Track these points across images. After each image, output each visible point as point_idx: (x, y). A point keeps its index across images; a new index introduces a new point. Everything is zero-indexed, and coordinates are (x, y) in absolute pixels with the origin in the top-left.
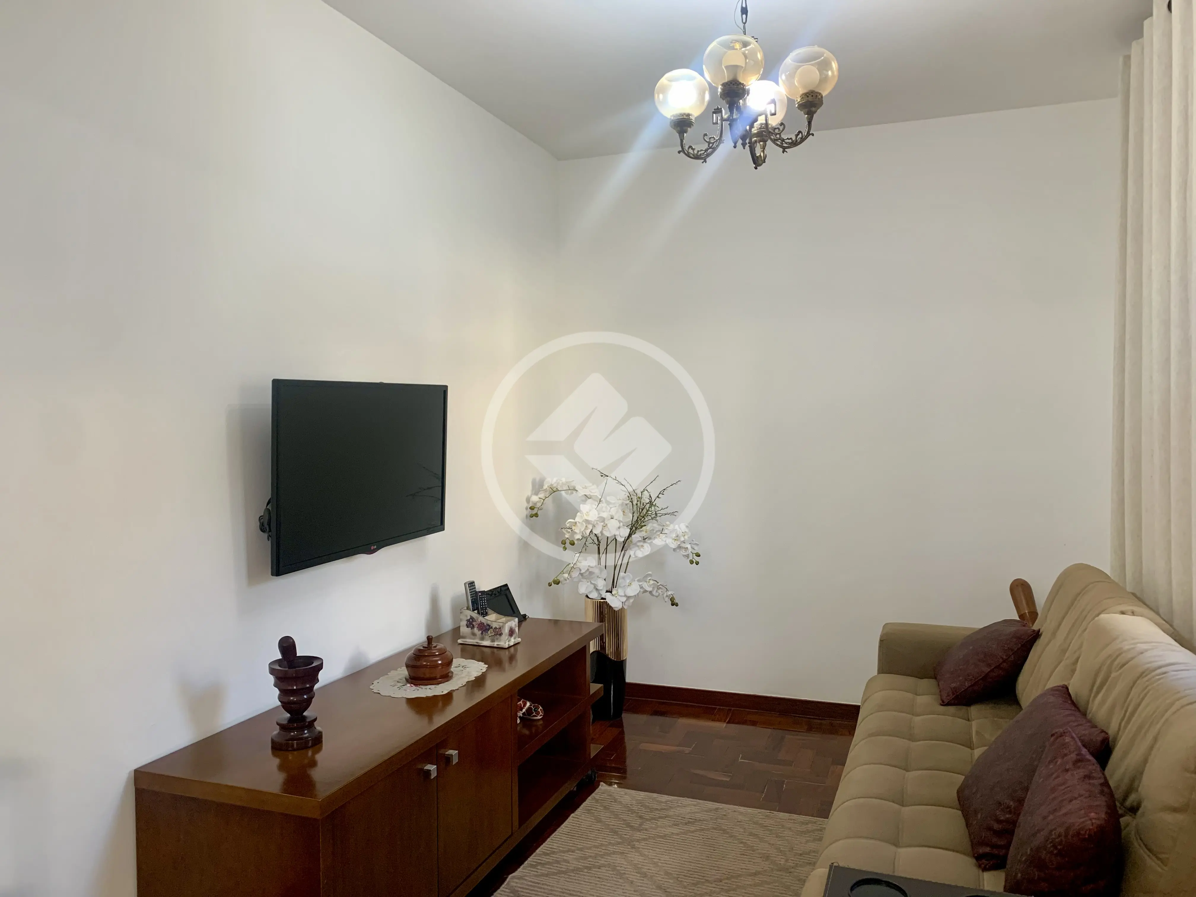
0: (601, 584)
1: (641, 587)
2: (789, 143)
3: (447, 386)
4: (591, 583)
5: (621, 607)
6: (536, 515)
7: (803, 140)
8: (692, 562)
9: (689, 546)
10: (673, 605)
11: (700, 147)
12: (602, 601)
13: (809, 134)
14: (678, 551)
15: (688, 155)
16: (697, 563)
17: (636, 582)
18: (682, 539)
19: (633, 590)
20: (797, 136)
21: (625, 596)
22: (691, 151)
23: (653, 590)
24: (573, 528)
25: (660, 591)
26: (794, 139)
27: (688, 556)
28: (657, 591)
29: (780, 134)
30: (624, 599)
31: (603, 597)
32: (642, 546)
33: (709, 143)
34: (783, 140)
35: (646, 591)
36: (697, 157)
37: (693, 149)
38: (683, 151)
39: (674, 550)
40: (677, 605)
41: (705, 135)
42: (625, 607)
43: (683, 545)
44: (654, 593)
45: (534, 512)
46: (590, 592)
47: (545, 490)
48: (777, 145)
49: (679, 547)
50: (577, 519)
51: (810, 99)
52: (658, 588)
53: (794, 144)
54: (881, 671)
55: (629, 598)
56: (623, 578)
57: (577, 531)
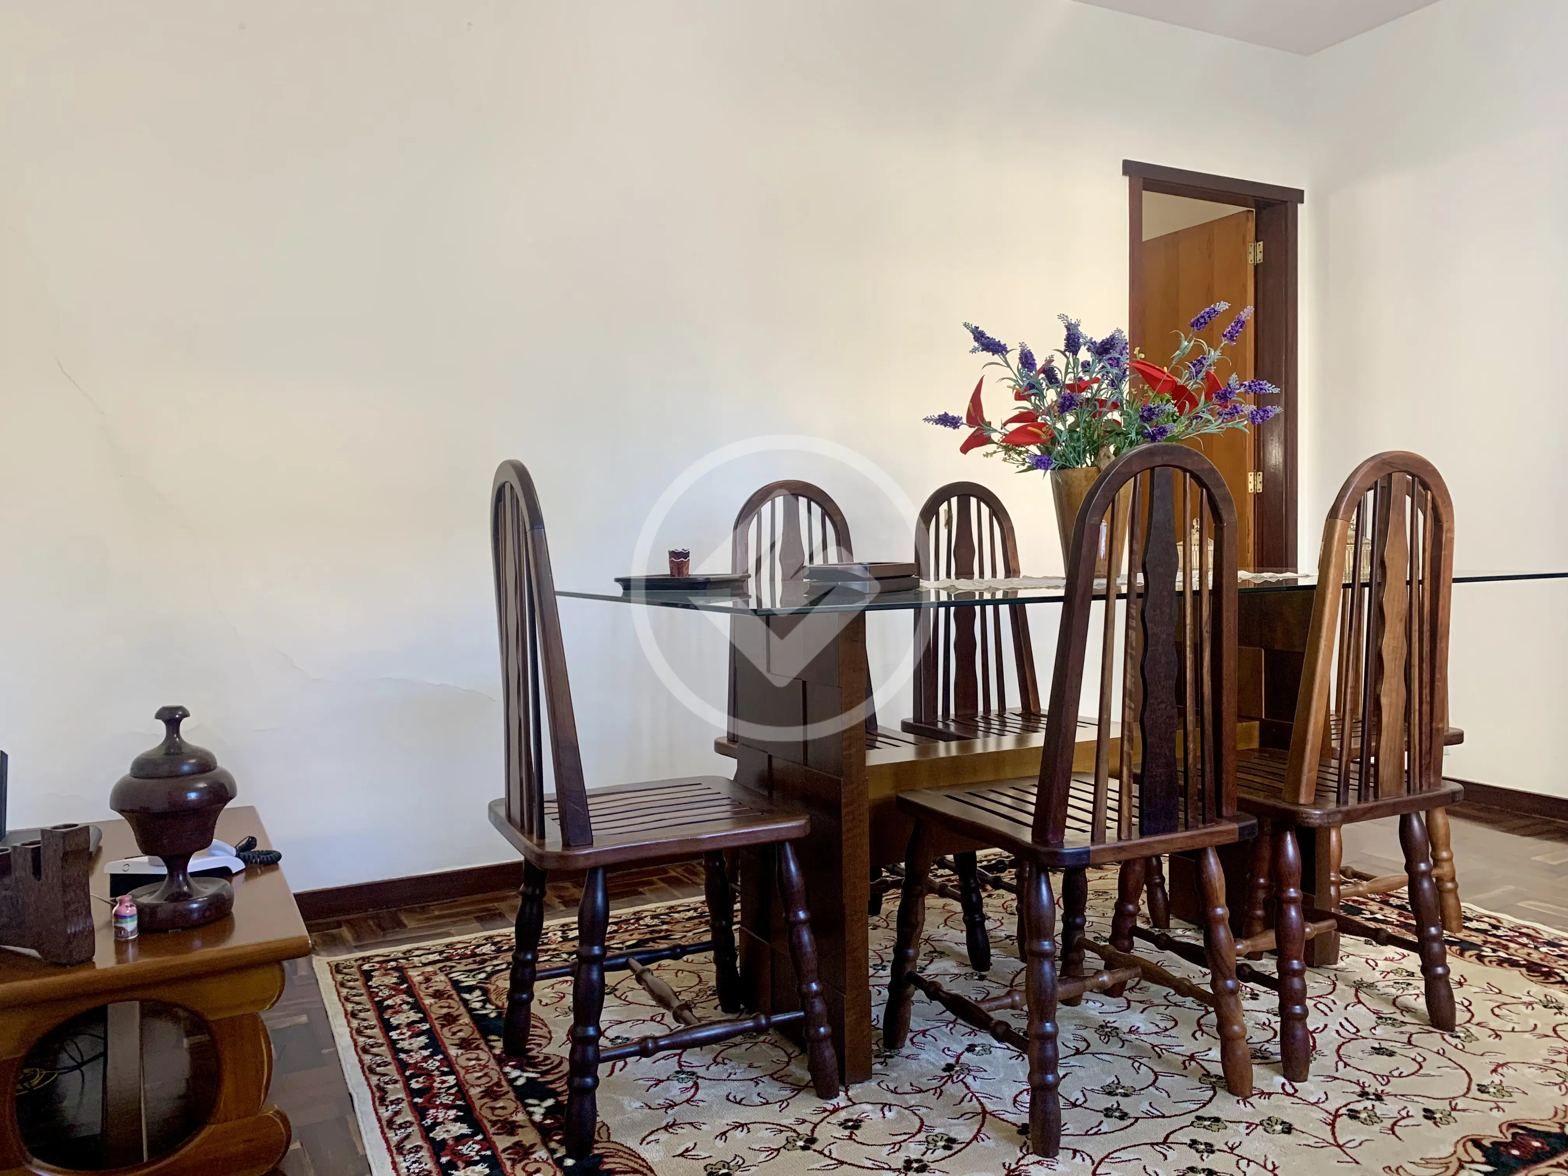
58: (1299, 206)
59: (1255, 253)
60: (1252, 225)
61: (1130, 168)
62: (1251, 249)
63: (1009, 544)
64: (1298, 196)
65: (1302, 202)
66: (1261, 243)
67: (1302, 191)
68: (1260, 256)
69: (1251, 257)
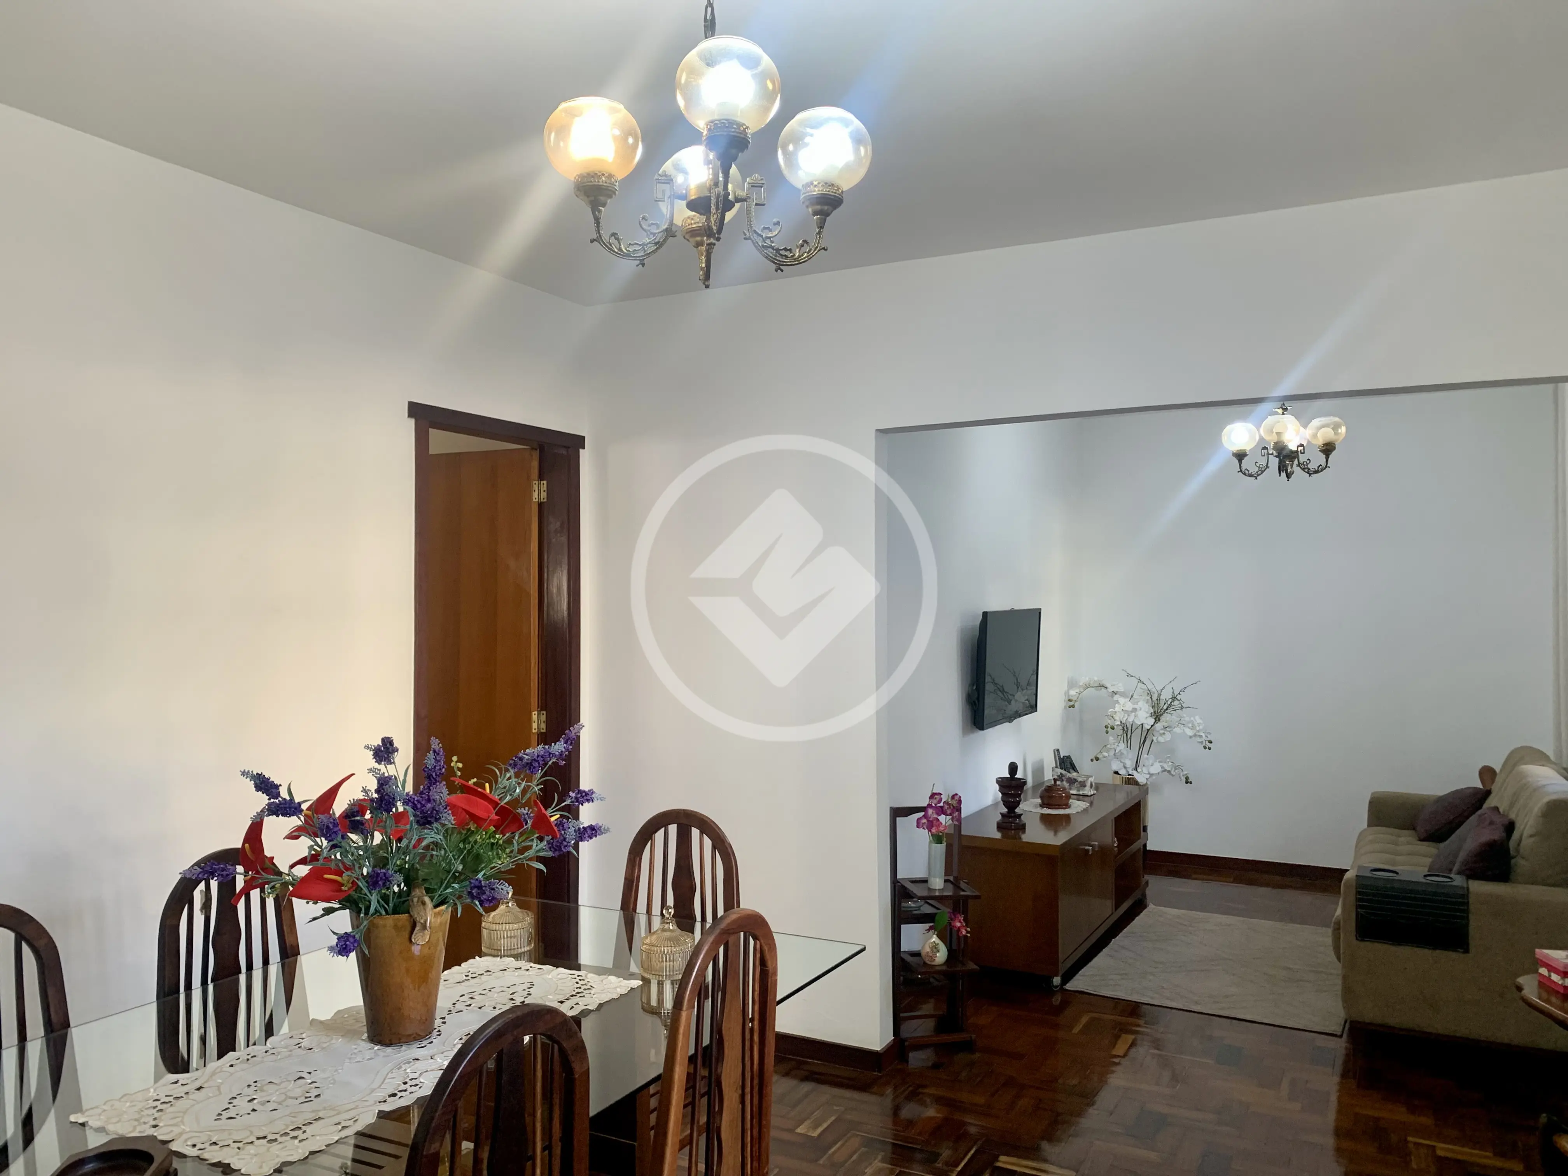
0: (1130, 764)
1: (1162, 767)
2: (1314, 471)
3: (1041, 609)
4: (1121, 762)
5: (1145, 782)
6: (1073, 706)
7: (1322, 470)
8: (1205, 748)
9: (1203, 735)
10: (1187, 783)
11: (1254, 470)
12: (1130, 777)
13: (1326, 467)
14: (1194, 738)
15: (1245, 474)
16: (1210, 749)
17: (1157, 763)
18: (1198, 729)
19: (1156, 768)
20: (1318, 467)
21: (1149, 774)
22: (1247, 472)
23: (1172, 769)
24: (1114, 716)
25: (1177, 771)
26: (1316, 469)
27: (1202, 742)
28: (1174, 771)
29: (1307, 465)
30: (1148, 776)
31: (1130, 773)
32: (1164, 733)
33: (1259, 467)
34: (1309, 469)
35: (1165, 770)
36: (1251, 476)
37: (1248, 471)
38: (1241, 471)
39: (1191, 737)
40: (1191, 783)
41: (1257, 462)
42: (1148, 783)
43: (1198, 734)
44: (1172, 772)
45: (1072, 703)
46: (1120, 769)
47: (1080, 686)
48: (1305, 471)
49: (1195, 735)
50: (1116, 709)
51: (1328, 447)
52: (1175, 769)
53: (1316, 472)
54: (1370, 824)
55: (1151, 775)
56: (1147, 759)
57: (1117, 718)
58: (581, 451)
59: (539, 492)
60: (535, 464)
61: (416, 410)
62: (536, 487)
63: (285, 916)
64: (578, 442)
65: (584, 448)
66: (545, 482)
67: (584, 437)
68: (544, 495)
69: (535, 495)
